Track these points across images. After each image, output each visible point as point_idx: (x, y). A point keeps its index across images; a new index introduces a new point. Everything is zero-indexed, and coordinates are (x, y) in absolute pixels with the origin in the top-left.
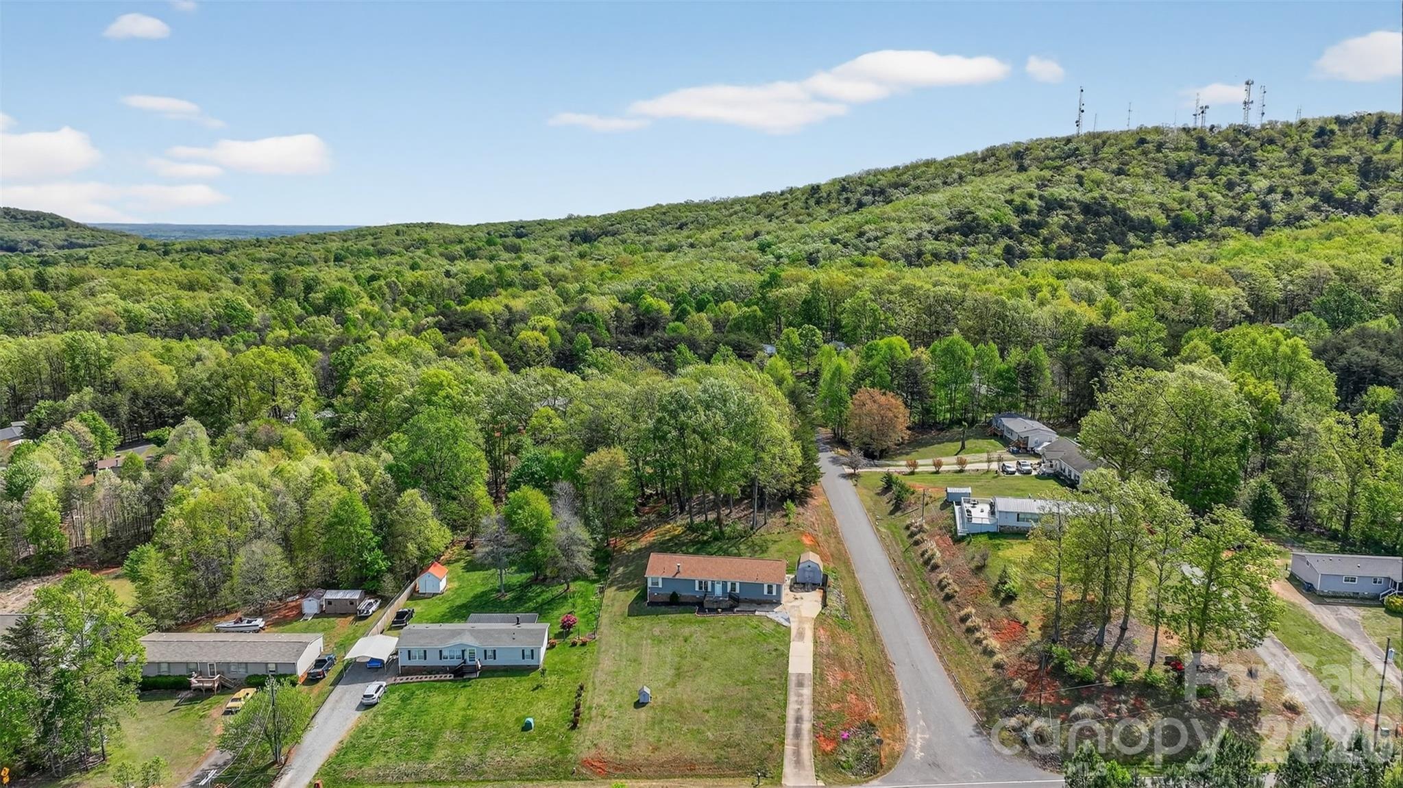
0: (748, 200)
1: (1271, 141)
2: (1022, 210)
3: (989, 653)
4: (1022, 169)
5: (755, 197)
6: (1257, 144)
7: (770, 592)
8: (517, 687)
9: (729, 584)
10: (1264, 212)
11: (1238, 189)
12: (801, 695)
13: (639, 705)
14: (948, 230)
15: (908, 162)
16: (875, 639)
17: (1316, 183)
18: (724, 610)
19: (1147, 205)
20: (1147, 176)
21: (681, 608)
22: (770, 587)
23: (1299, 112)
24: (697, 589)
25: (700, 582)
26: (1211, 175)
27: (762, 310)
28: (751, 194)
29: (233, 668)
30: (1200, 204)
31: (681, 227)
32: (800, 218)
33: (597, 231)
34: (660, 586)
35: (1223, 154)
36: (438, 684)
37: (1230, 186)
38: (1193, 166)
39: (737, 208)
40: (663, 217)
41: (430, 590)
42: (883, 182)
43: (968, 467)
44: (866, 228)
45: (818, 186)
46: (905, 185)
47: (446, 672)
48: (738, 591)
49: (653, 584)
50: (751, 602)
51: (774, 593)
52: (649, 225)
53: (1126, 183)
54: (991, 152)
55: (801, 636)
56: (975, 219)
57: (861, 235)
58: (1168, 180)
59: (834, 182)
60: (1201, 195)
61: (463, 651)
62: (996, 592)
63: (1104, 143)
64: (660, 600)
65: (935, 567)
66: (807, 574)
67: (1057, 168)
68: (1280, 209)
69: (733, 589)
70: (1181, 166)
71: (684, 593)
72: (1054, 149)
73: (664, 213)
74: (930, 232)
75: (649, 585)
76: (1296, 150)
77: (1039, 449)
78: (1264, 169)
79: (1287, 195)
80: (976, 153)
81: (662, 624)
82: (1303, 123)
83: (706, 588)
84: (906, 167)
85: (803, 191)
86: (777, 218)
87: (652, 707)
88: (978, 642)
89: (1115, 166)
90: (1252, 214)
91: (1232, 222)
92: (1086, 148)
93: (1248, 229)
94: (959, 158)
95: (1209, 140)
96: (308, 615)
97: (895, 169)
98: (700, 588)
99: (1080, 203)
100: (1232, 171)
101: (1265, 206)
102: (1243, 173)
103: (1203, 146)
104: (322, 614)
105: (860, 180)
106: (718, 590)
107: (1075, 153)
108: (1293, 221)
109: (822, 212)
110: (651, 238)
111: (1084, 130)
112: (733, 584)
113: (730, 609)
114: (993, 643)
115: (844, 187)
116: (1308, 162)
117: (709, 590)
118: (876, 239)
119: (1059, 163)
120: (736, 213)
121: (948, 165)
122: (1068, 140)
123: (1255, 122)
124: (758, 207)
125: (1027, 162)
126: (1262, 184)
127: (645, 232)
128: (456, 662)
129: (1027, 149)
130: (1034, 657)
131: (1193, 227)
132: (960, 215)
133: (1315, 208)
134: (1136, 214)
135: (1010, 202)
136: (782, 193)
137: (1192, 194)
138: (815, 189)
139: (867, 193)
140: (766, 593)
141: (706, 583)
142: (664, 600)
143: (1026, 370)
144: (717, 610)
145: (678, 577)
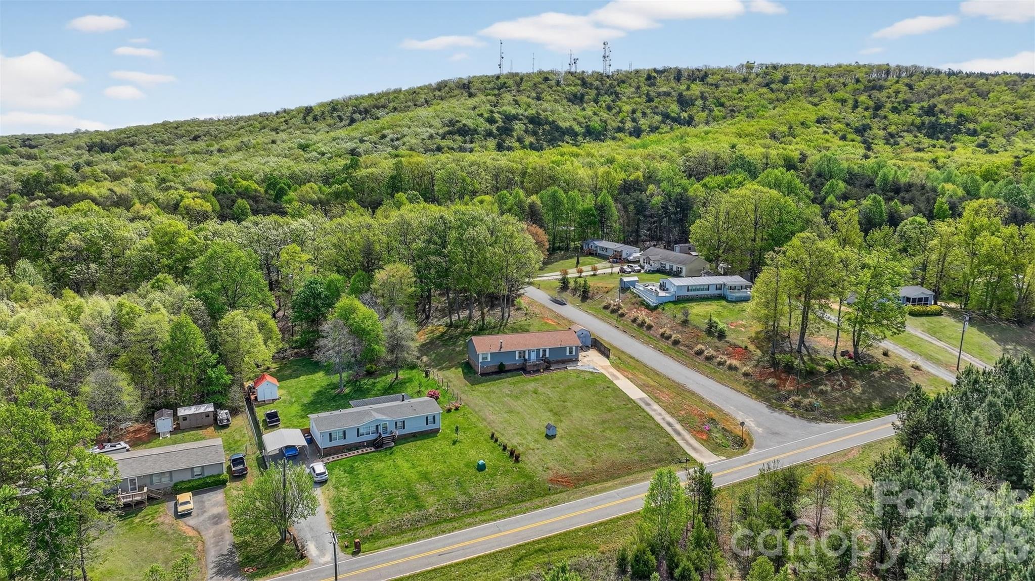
0: (250, 118)
1: (623, 82)
2: (491, 121)
3: (731, 368)
4: (471, 95)
5: (255, 116)
6: (616, 83)
7: (571, 352)
8: (438, 445)
9: (541, 351)
10: (635, 124)
11: (614, 111)
12: (656, 410)
13: (550, 437)
14: (450, 133)
15: (380, 91)
16: (657, 374)
17: (656, 107)
18: (544, 370)
19: (565, 120)
20: (556, 101)
21: (509, 374)
22: (571, 349)
23: (630, 65)
24: (517, 358)
25: (520, 353)
26: (596, 101)
27: (351, 186)
28: (252, 114)
30: (596, 118)
31: (196, 138)
32: (304, 130)
33: (114, 142)
34: (489, 359)
35: (597, 89)
36: (365, 456)
37: (609, 108)
38: (583, 96)
39: (242, 124)
40: (176, 131)
41: (268, 397)
42: (365, 105)
43: (598, 272)
44: (385, 132)
45: (311, 107)
46: (384, 107)
47: (364, 447)
48: (547, 355)
49: (483, 359)
50: (558, 362)
51: (574, 353)
52: (165, 137)
53: (545, 105)
54: (441, 86)
55: (617, 378)
56: (464, 125)
57: (384, 137)
58: (570, 104)
59: (322, 105)
60: (595, 114)
61: (377, 426)
63: (522, 79)
64: (490, 371)
65: (649, 327)
66: (582, 340)
67: (499, 95)
68: (644, 123)
69: (544, 355)
70: (575, 96)
71: (507, 363)
72: (489, 82)
73: (176, 128)
74: (437, 134)
75: (480, 360)
76: (638, 88)
77: (631, 258)
78: (624, 99)
79: (644, 114)
80: (431, 85)
81: (505, 386)
82: (637, 72)
83: (524, 357)
84: (379, 94)
85: (299, 111)
86: (282, 131)
87: (563, 437)
88: (720, 364)
89: (534, 95)
90: (629, 125)
91: (620, 130)
92: (510, 82)
93: (631, 134)
94: (420, 88)
95: (589, 80)
96: (164, 433)
97: (371, 95)
98: (520, 357)
99: (527, 117)
100: (608, 99)
101: (634, 120)
102: (613, 101)
103: (584, 84)
104: (177, 430)
105: (346, 103)
106: (533, 356)
107: (504, 85)
108: (654, 129)
109: (322, 126)
110: (172, 147)
111: (505, 72)
112: (544, 351)
113: (547, 369)
114: (735, 362)
115: (334, 107)
116: (648, 95)
117: (527, 357)
118: (398, 139)
119: (496, 92)
120: (242, 128)
121: (414, 92)
122: (498, 77)
123: (610, 71)
124: (260, 123)
125: (472, 91)
126: (627, 108)
127: (162, 142)
128: (372, 437)
129: (470, 82)
130: (767, 365)
131: (600, 133)
132: (452, 123)
133: (663, 122)
134: (564, 125)
135: (481, 115)
136: (278, 113)
137: (589, 112)
138: (308, 110)
139: (354, 112)
140: (568, 354)
141: (524, 352)
142: (493, 370)
143: (602, 209)
144: (538, 371)
145: (502, 350)
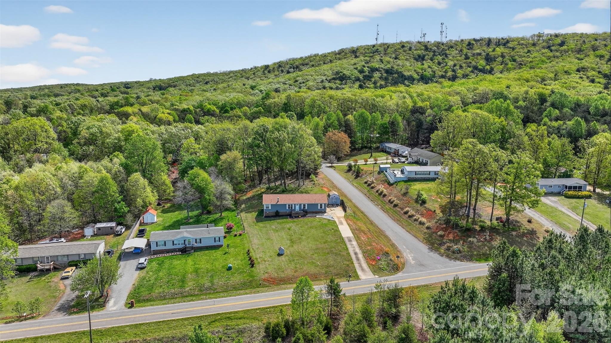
0: (236, 72)
1: (452, 47)
2: (361, 72)
3: (421, 223)
4: (356, 57)
5: (239, 70)
6: (446, 48)
7: (321, 207)
8: (216, 254)
9: (302, 205)
10: (454, 73)
11: (442, 65)
12: (353, 245)
13: (279, 255)
14: (334, 79)
15: (307, 55)
16: (372, 223)
17: (470, 63)
18: (302, 216)
19: (409, 71)
20: (407, 59)
21: (281, 217)
22: (321, 205)
23: (459, 37)
24: (287, 208)
25: (289, 206)
26: (432, 60)
27: (263, 109)
28: (237, 69)
29: (60, 258)
30: (430, 70)
31: (206, 83)
32: (262, 78)
33: (166, 85)
34: (270, 208)
35: (434, 52)
36: (175, 257)
37: (439, 63)
38: (424, 56)
39: (232, 75)
40: (197, 79)
41: (149, 221)
42: (297, 63)
43: (378, 162)
44: (298, 78)
45: (268, 65)
46: (307, 64)
47: (177, 252)
48: (306, 208)
49: (267, 207)
50: (313, 213)
51: (323, 208)
52: (191, 82)
53: (399, 62)
54: (341, 52)
55: (341, 223)
56: (344, 74)
57: (296, 81)
58: (415, 61)
59: (275, 64)
60: (429, 67)
61: (185, 241)
62: (417, 201)
63: (388, 47)
64: (270, 215)
65: (385, 196)
66: (333, 201)
67: (372, 56)
68: (460, 72)
69: (304, 207)
70: (419, 56)
71: (281, 211)
72: (368, 49)
73: (198, 77)
74: (326, 79)
75: (265, 208)
76: (461, 51)
77: (404, 154)
78: (451, 58)
79: (461, 67)
80: (335, 51)
81: (275, 224)
82: (462, 40)
83: (292, 208)
84: (306, 57)
85: (261, 68)
86: (251, 79)
87: (287, 255)
88: (416, 220)
89: (394, 56)
90: (450, 74)
91: (443, 77)
92: (381, 49)
93: (449, 79)
94: (329, 53)
95: (429, 47)
96: (88, 236)
97: (301, 58)
98: (289, 208)
99: (384, 69)
100: (440, 58)
101: (453, 71)
102: (443, 59)
103: (426, 48)
104: (95, 235)
105: (287, 63)
106: (297, 208)
107: (377, 51)
108: (465, 76)
109: (272, 75)
110: (193, 88)
111: (379, 42)
112: (304, 205)
113: (304, 216)
114: (424, 220)
115: (280, 66)
116: (466, 55)
117: (293, 208)
118: (303, 83)
119: (371, 55)
120: (231, 77)
121: (325, 56)
122: (374, 46)
123: (444, 41)
124: (241, 74)
125: (358, 55)
126: (451, 63)
127: (190, 85)
128: (181, 246)
129: (357, 49)
130: (442, 222)
131: (429, 79)
132: (337, 73)
133: (472, 72)
134: (406, 74)
135: (356, 69)
136: (251, 69)
137: (426, 66)
138: (267, 67)
139: (291, 68)
140: (319, 208)
141: (292, 205)
142: (273, 214)
143: (393, 124)
144: (298, 217)
145: (278, 204)
